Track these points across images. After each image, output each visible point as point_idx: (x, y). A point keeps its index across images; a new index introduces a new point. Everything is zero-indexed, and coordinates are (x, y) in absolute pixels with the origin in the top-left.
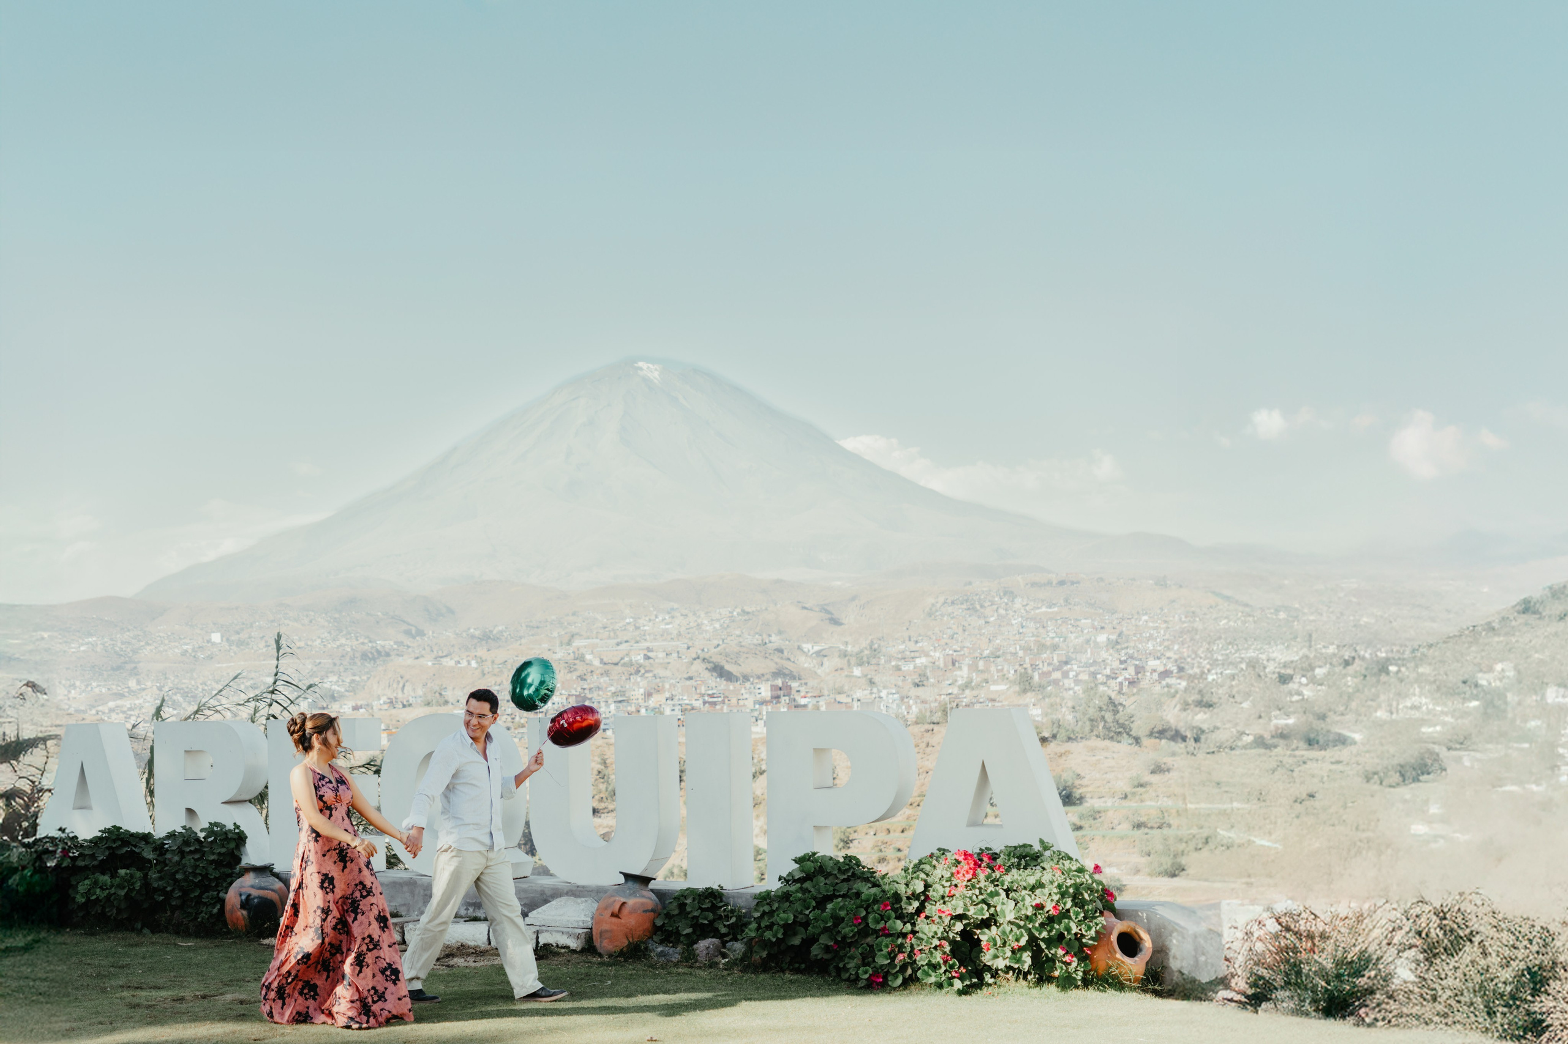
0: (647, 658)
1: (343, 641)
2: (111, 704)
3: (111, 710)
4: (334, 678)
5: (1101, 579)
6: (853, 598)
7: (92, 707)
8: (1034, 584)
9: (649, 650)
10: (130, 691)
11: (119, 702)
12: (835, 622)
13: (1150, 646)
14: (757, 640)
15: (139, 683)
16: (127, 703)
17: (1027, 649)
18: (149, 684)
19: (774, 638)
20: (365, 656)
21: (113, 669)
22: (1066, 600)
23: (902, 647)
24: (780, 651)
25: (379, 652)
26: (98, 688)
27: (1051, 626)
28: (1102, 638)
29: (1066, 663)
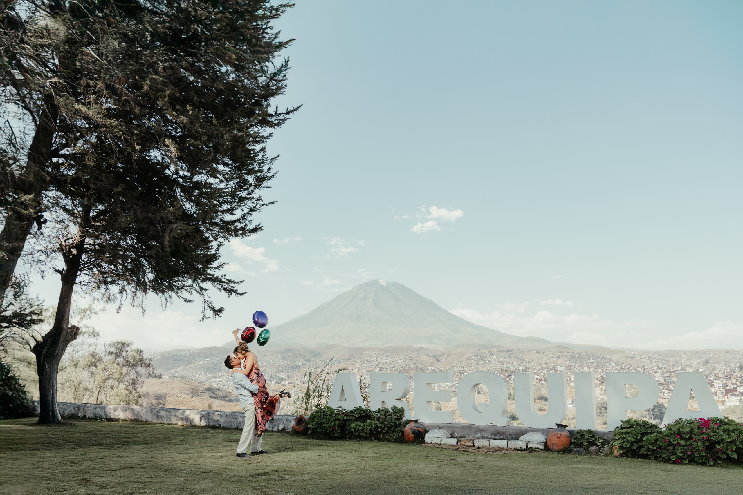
0: (380, 370)
1: (286, 362)
2: (213, 380)
3: (212, 382)
4: (283, 374)
5: (520, 350)
6: (444, 354)
7: (206, 381)
8: (499, 351)
9: (381, 368)
10: (219, 376)
11: (215, 379)
12: (438, 361)
13: (535, 371)
14: (415, 366)
15: (221, 373)
16: (217, 380)
17: (498, 371)
18: (225, 374)
19: (419, 365)
20: (292, 367)
21: (214, 369)
22: (509, 356)
23: (459, 369)
24: (422, 369)
25: (297, 366)
26: (209, 375)
27: (505, 364)
28: (521, 368)
29: (510, 376)
